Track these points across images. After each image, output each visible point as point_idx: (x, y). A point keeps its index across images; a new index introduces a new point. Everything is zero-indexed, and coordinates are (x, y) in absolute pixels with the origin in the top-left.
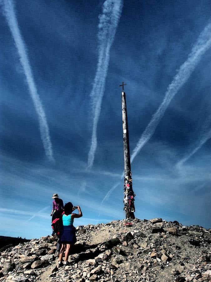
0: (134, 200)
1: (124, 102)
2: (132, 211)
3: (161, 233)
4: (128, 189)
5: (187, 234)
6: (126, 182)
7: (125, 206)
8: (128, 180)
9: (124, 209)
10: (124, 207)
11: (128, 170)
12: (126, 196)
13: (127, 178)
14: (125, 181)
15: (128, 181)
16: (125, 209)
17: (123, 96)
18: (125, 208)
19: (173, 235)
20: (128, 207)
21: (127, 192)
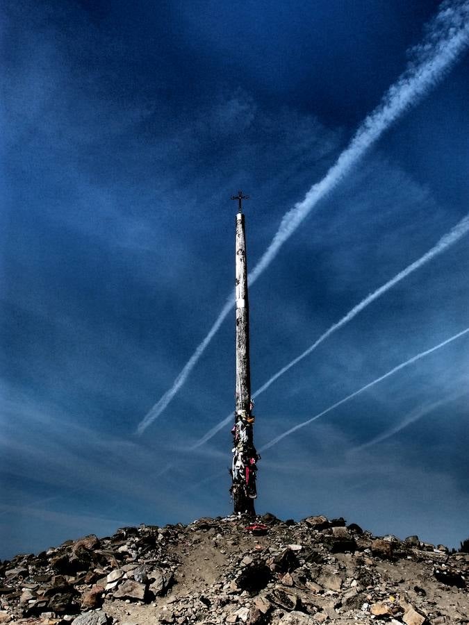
0: (257, 470)
1: (241, 236)
2: (251, 497)
3: (354, 553)
4: (243, 441)
5: (409, 557)
6: (240, 423)
7: (234, 483)
8: (244, 419)
9: (231, 490)
10: (230, 484)
11: (245, 396)
12: (240, 457)
13: (243, 415)
14: (237, 421)
15: (245, 423)
16: (235, 491)
17: (239, 222)
18: (235, 487)
19: (384, 558)
20: (242, 485)
21: (241, 449)
